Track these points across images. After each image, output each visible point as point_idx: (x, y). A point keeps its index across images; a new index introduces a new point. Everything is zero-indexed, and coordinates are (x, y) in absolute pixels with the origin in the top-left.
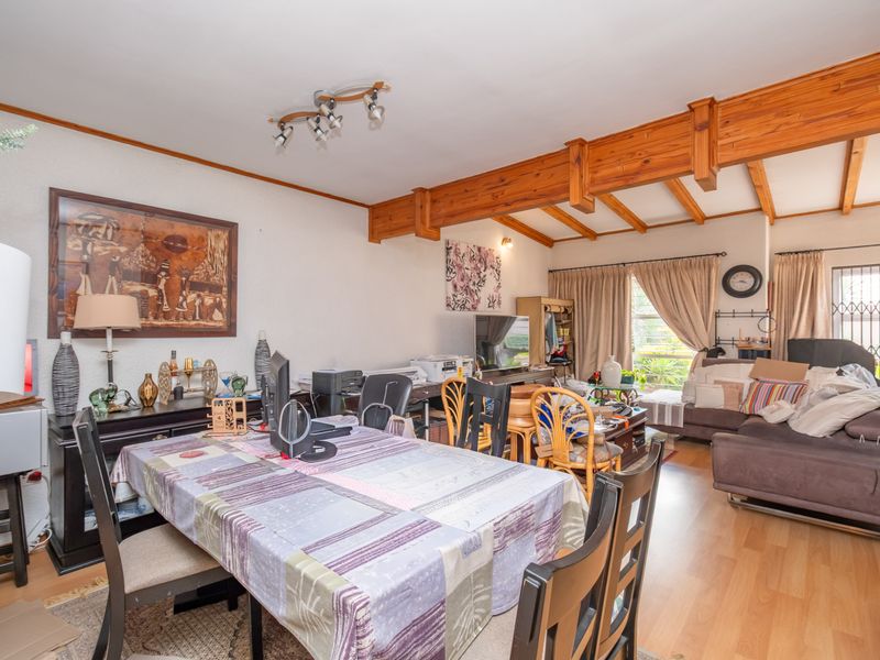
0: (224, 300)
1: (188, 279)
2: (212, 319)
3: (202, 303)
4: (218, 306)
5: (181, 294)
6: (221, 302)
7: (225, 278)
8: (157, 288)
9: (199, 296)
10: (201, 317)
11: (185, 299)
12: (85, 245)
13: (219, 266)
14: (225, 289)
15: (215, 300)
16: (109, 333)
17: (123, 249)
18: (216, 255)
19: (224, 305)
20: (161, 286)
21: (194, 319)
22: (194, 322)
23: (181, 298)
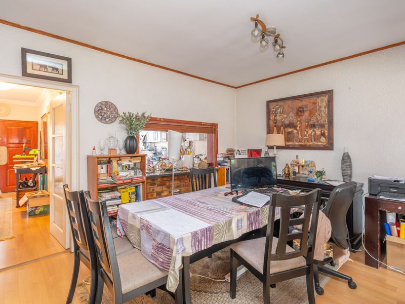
0: (326, 131)
1: (308, 123)
2: (320, 141)
3: (315, 134)
4: (323, 134)
5: (306, 131)
6: (324, 133)
7: (326, 120)
8: (296, 129)
9: (313, 131)
10: (315, 141)
11: (307, 133)
12: (275, 117)
13: (323, 114)
14: (327, 126)
15: (321, 132)
16: (275, 147)
17: (285, 116)
18: (322, 109)
19: (327, 134)
20: (298, 128)
21: (312, 141)
22: (312, 143)
23: (306, 132)
